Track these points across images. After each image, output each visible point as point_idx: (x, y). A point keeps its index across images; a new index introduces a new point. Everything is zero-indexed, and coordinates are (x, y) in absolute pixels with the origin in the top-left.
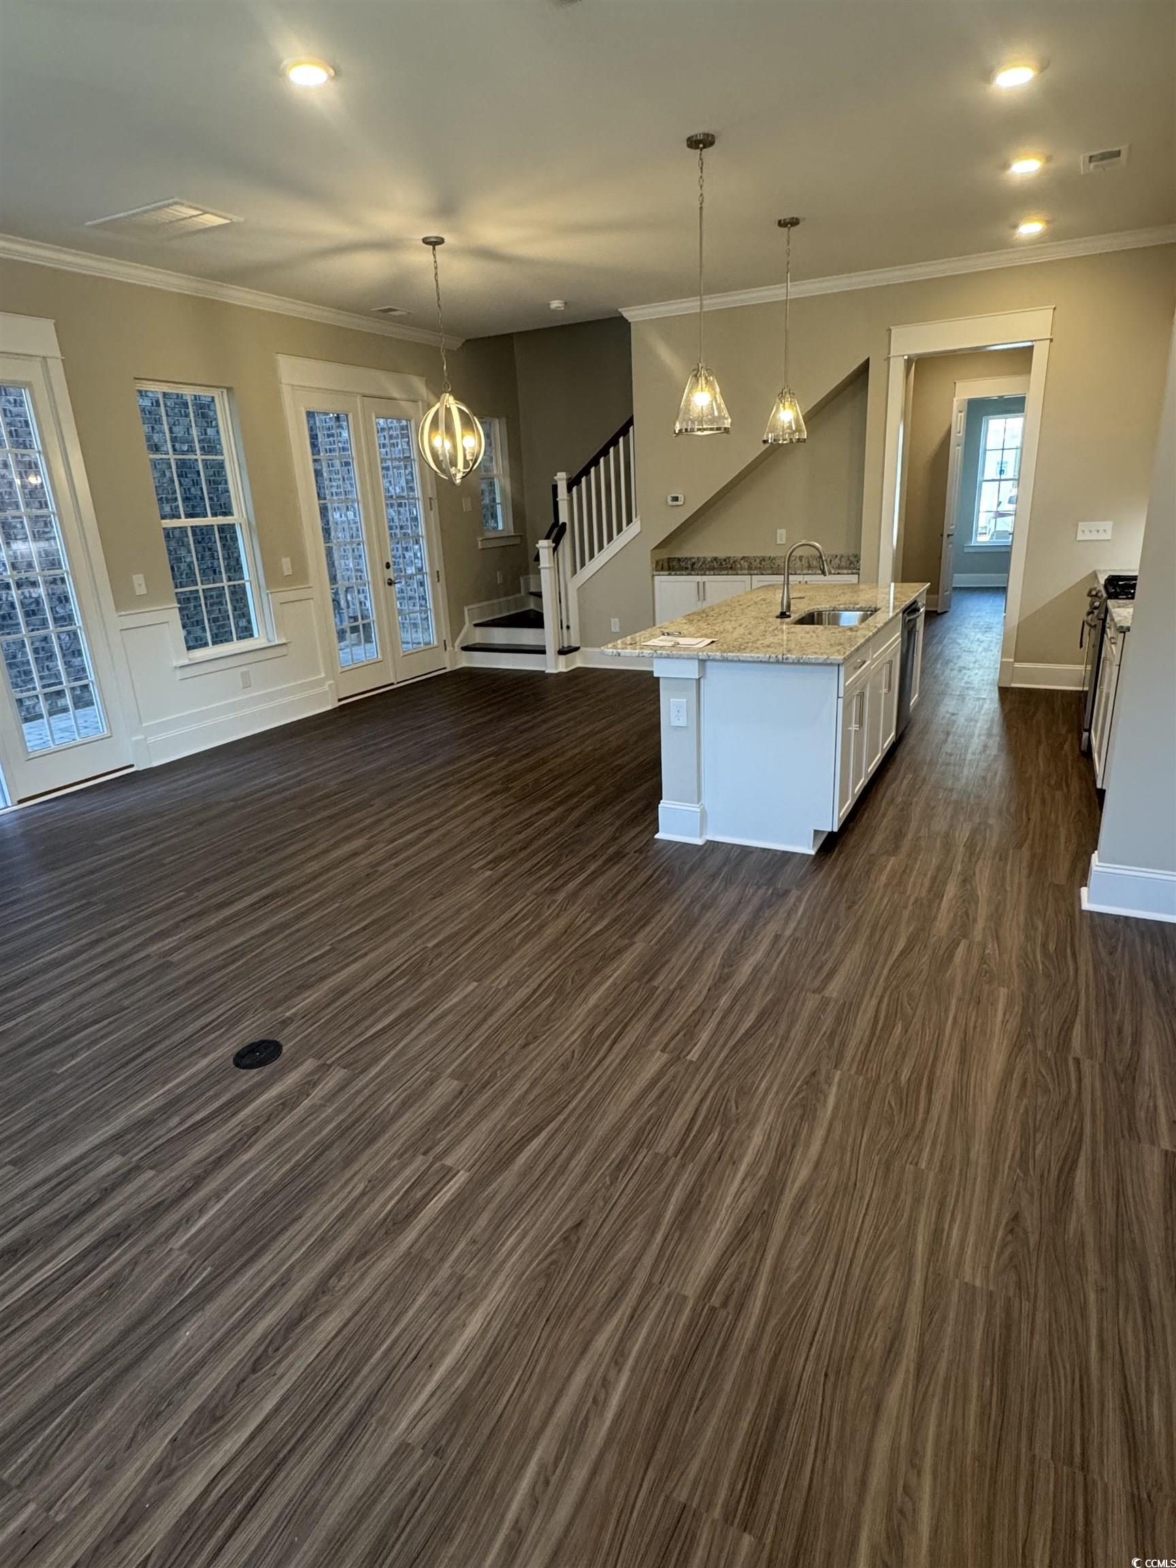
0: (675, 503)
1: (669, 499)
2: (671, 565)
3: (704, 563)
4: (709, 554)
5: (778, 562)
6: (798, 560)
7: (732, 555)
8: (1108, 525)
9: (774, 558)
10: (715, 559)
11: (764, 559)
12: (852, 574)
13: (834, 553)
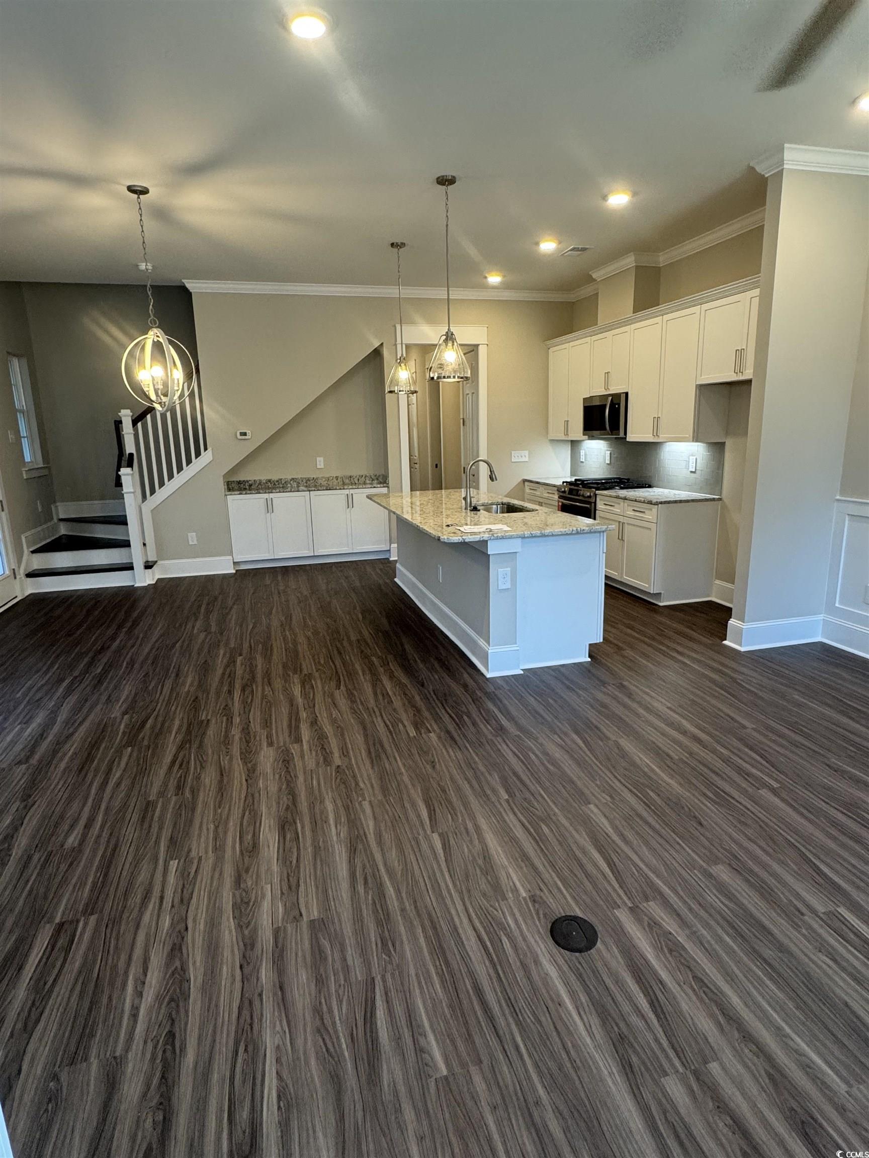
0: (244, 437)
1: (238, 434)
2: (237, 486)
3: (260, 484)
4: (264, 477)
5: (320, 481)
6: (335, 480)
7: (283, 478)
8: (527, 453)
9: (317, 479)
10: (270, 481)
11: (308, 480)
12: (384, 487)
13: (361, 474)
